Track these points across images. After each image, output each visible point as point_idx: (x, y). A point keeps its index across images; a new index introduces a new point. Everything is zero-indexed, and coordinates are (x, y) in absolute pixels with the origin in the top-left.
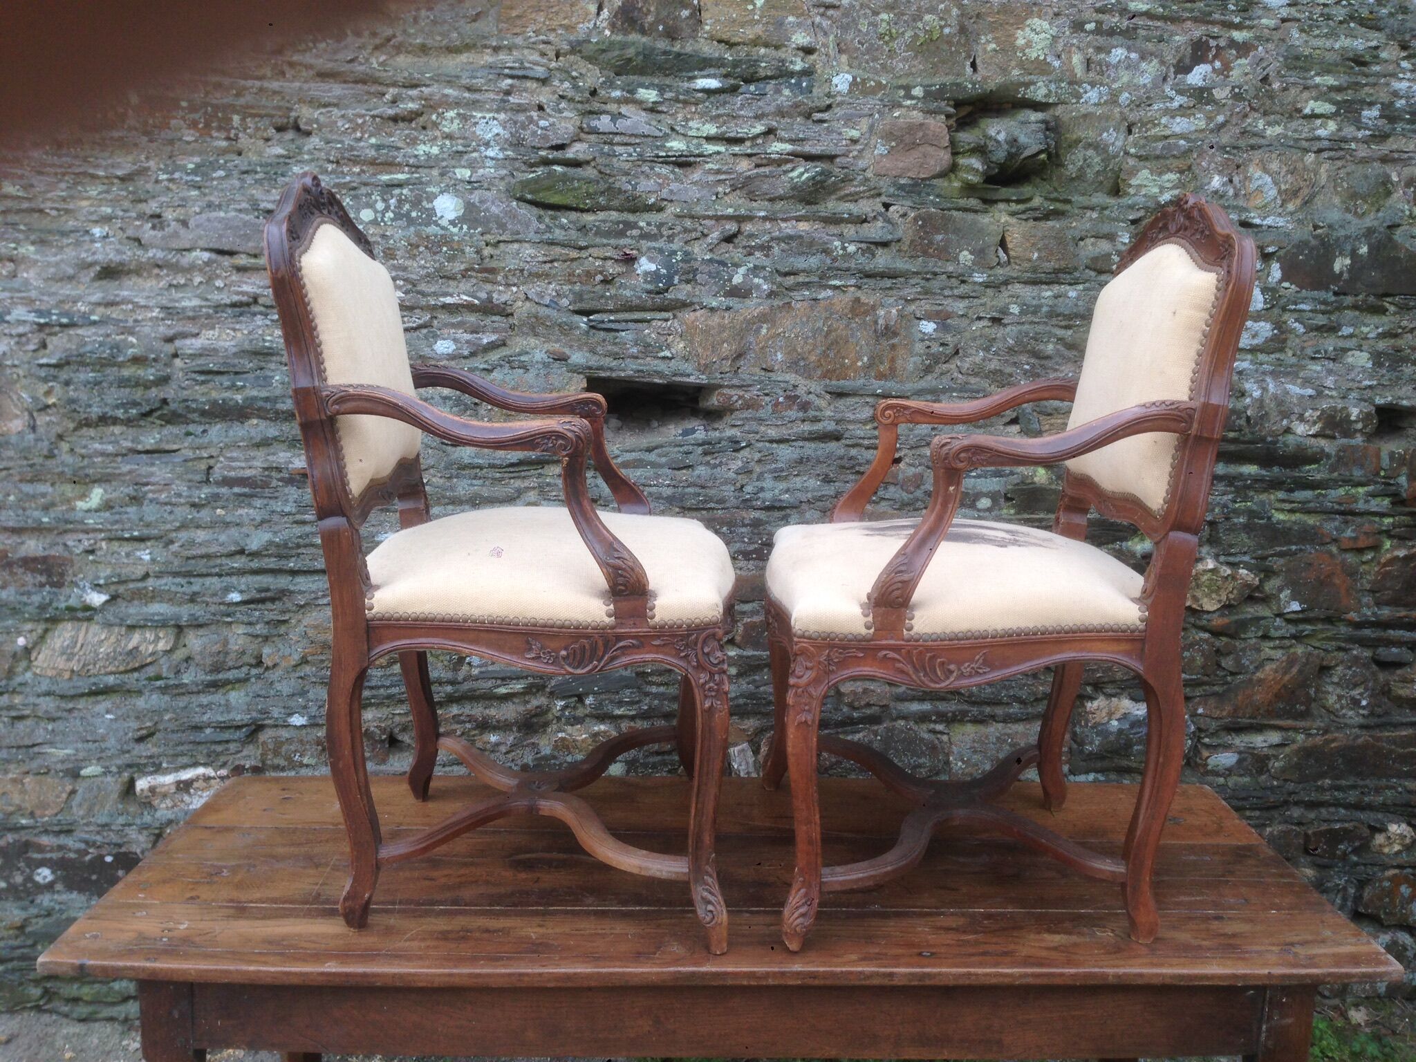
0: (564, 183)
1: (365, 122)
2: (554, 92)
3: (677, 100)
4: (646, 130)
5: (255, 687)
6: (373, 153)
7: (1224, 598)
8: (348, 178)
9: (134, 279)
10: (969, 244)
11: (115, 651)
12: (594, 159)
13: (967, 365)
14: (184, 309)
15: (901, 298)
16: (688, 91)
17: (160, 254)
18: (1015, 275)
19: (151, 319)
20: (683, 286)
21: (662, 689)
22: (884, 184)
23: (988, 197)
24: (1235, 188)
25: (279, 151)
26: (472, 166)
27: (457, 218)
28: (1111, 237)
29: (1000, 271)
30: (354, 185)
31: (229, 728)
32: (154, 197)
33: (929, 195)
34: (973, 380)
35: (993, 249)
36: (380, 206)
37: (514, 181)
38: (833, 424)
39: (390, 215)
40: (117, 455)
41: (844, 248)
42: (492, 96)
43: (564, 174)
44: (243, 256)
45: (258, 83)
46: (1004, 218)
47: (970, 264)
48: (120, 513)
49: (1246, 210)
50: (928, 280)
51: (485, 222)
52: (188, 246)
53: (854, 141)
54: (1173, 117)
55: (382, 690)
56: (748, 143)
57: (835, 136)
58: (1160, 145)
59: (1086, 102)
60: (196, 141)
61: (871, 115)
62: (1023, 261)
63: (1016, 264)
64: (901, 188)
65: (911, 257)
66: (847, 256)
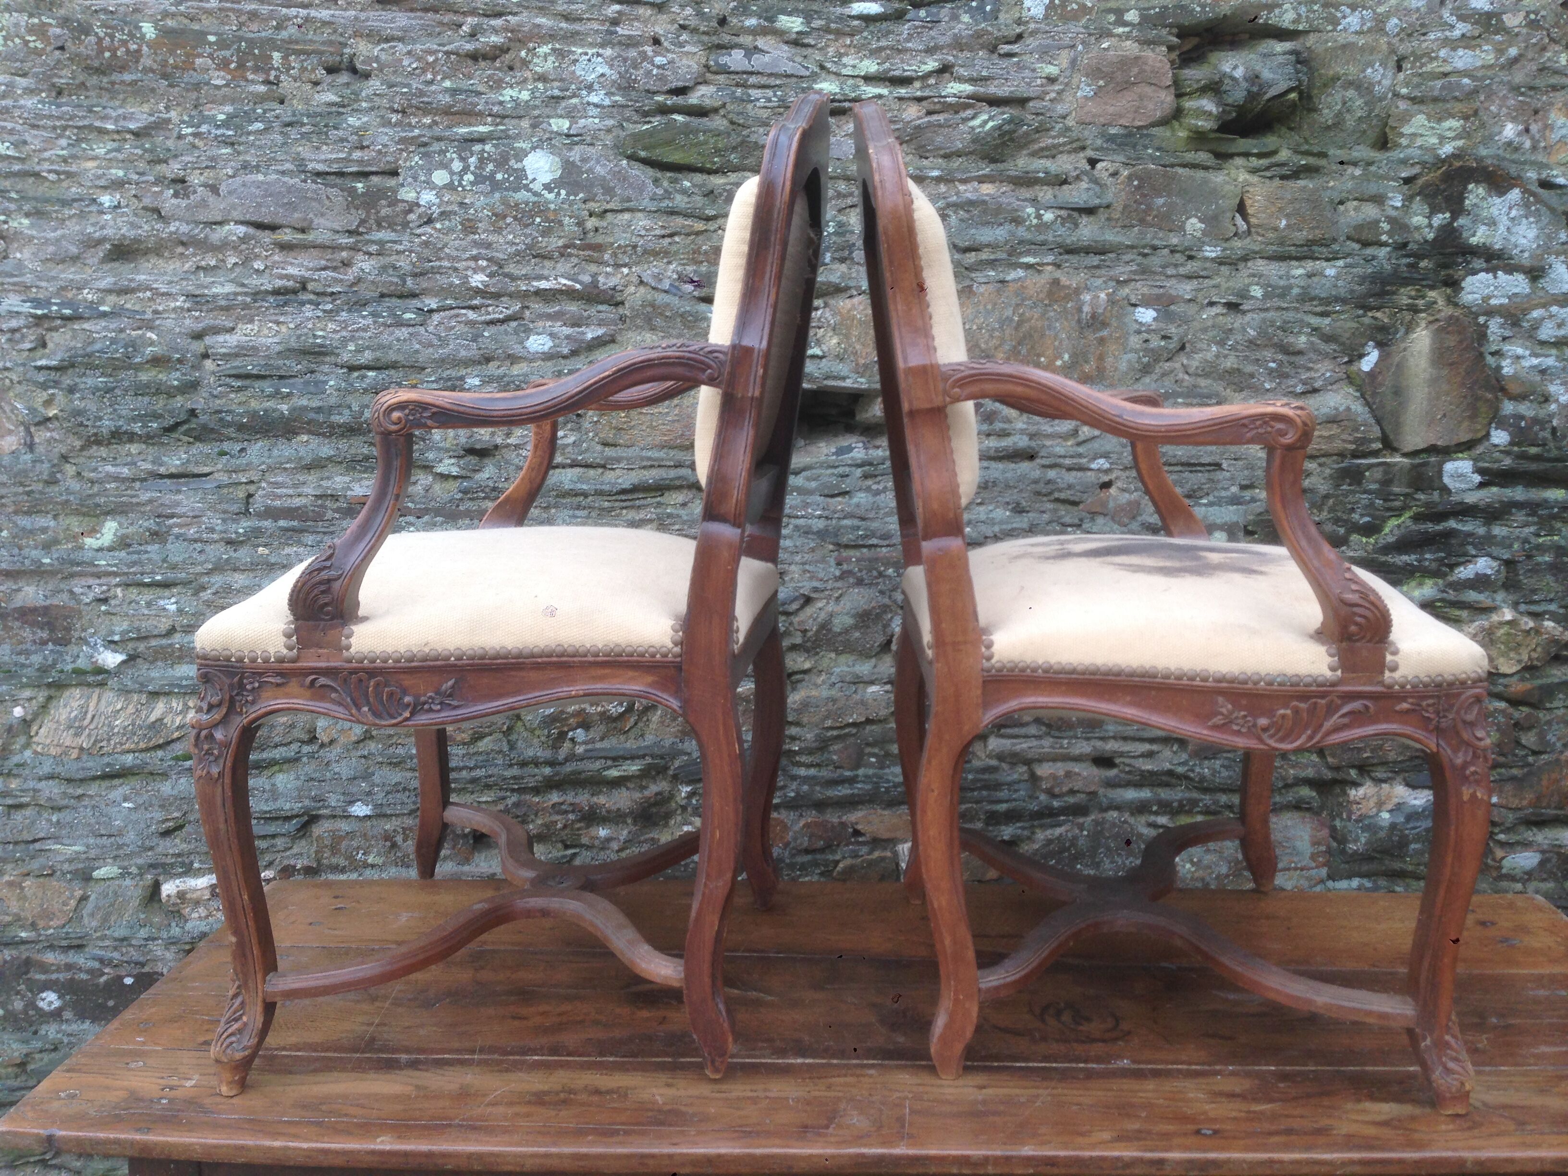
0: (687, 135)
1: (437, 60)
2: (673, 21)
3: (828, 30)
4: (788, 67)
5: (308, 768)
6: (447, 99)
7: (1525, 657)
8: (417, 132)
9: (154, 260)
10: (1197, 210)
11: (133, 725)
12: (724, 106)
13: (1195, 364)
14: (215, 296)
15: (1111, 279)
16: (841, 18)
17: (184, 228)
18: (1257, 249)
19: (174, 309)
20: (836, 266)
21: (812, 771)
22: (1089, 134)
23: (1224, 148)
24: (1532, 138)
25: (331, 97)
26: (571, 115)
27: (554, 181)
28: (1378, 200)
29: (1237, 243)
30: (425, 139)
31: (276, 819)
32: (176, 156)
33: (1146, 147)
34: (1203, 382)
35: (1229, 215)
36: (457, 166)
37: (623, 134)
38: (1026, 438)
39: (469, 177)
40: (134, 480)
41: (1039, 217)
42: (596, 26)
43: (686, 125)
44: (287, 231)
45: (303, 12)
46: (1243, 176)
47: (1199, 234)
48: (139, 553)
49: (1547, 166)
50: (1145, 255)
51: (587, 186)
52: (219, 219)
53: (1051, 80)
54: (1454, 49)
55: (464, 772)
56: (917, 84)
57: (1027, 73)
58: (1439, 84)
59: (1345, 29)
60: (227, 85)
61: (1073, 46)
62: (1267, 230)
63: (1258, 234)
64: (1111, 139)
65: (1124, 227)
66: (1043, 226)
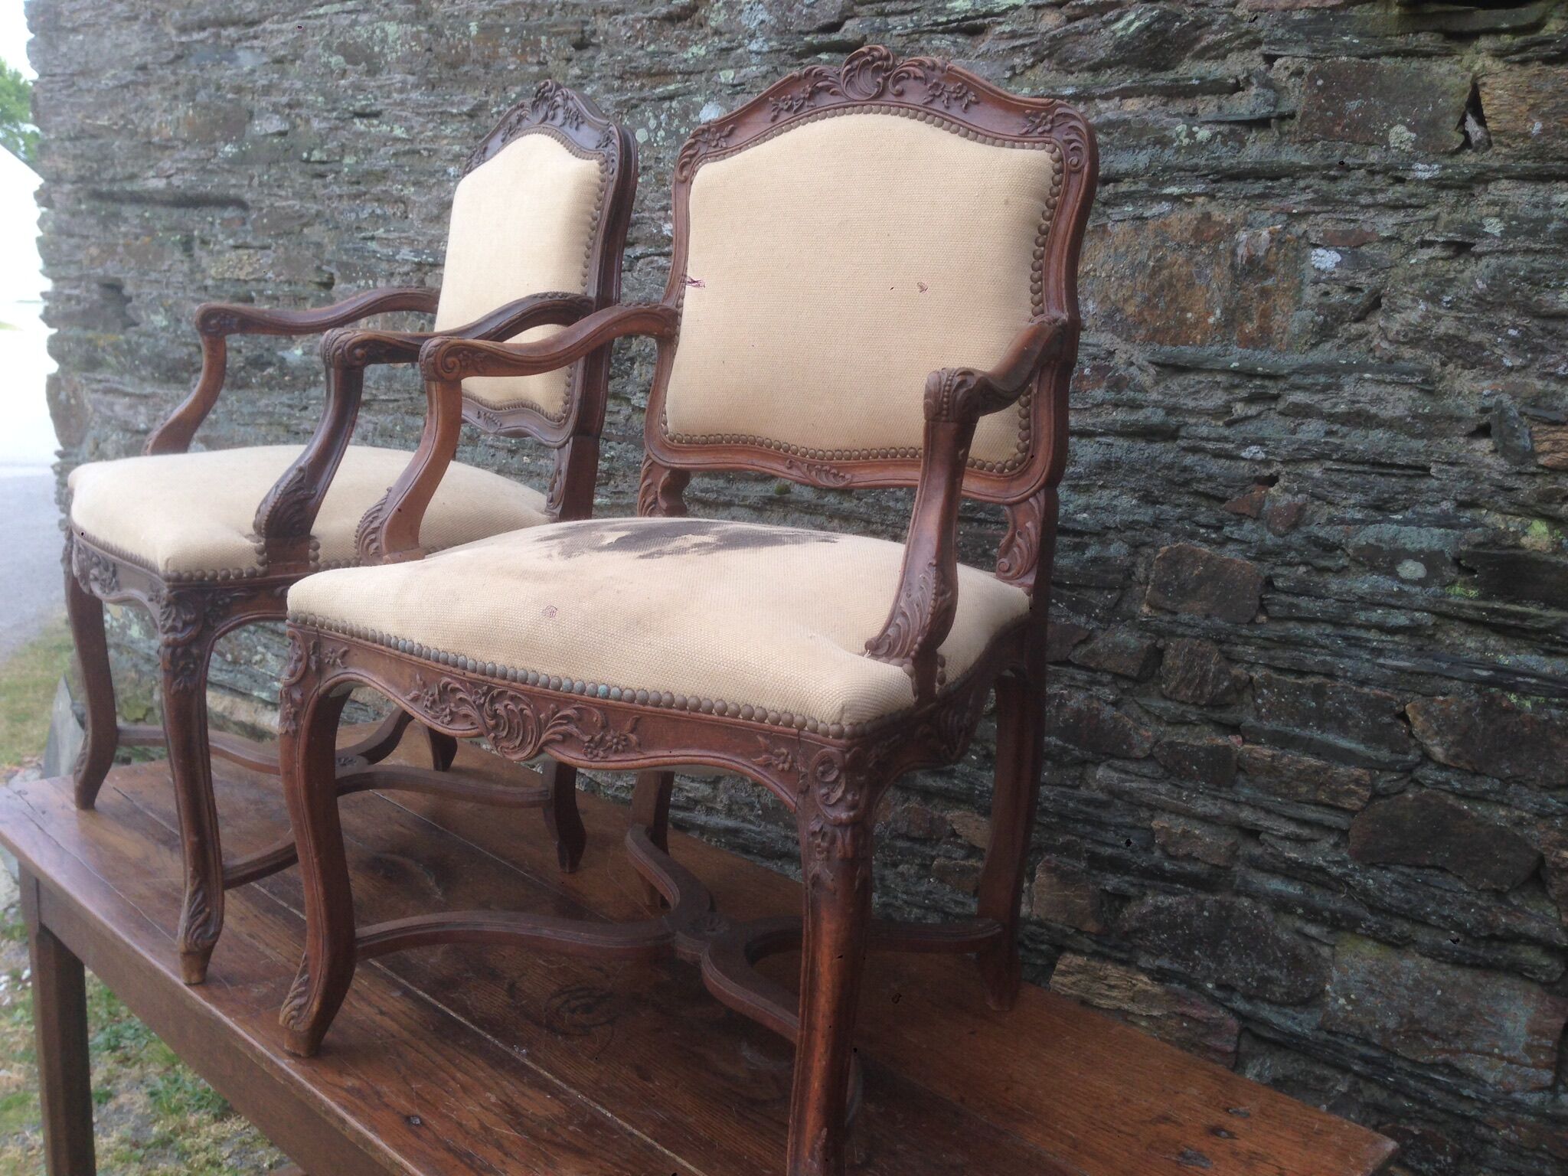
1: (644, 26)
6: (646, 62)
8: (630, 95)
10: (1405, 114)
13: (1396, 327)
15: (1281, 211)
18: (1501, 165)
22: (1265, 24)
23: (1456, 25)
25: (577, 71)
26: (738, 66)
29: (1470, 158)
30: (634, 101)
33: (1341, 34)
34: (1407, 353)
35: (1453, 119)
36: (653, 123)
38: (1161, 413)
39: (662, 133)
41: (1191, 135)
46: (1482, 63)
47: (1408, 147)
50: (1334, 179)
62: (1515, 138)
63: (1501, 144)
64: (1298, 26)
65: (1304, 142)
66: (1197, 147)
